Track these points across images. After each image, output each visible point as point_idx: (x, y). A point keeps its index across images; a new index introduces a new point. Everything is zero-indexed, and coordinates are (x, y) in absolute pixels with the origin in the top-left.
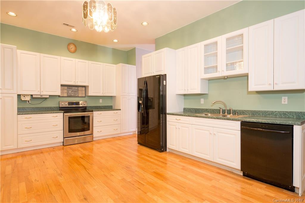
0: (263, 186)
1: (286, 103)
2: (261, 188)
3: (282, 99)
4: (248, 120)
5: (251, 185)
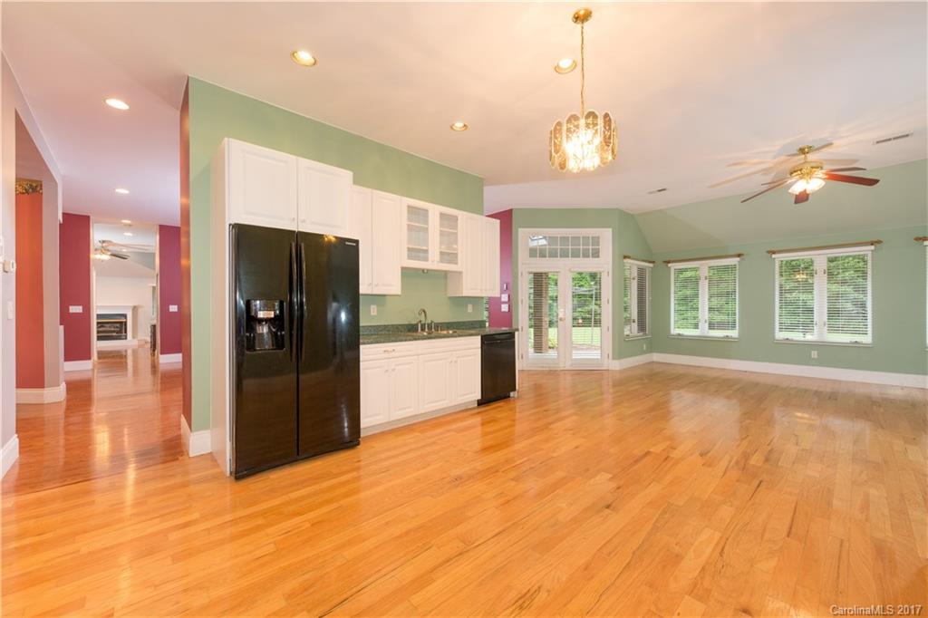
1: (471, 311)
3: (467, 307)
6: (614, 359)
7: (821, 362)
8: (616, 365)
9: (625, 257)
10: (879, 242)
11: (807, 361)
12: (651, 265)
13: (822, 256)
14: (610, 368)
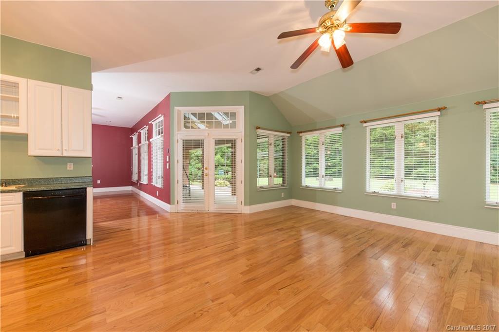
0: (58, 253)
1: (72, 169)
2: (56, 256)
3: (67, 166)
4: (31, 189)
5: (44, 259)
6: (245, 205)
7: (399, 213)
8: (247, 210)
9: (258, 128)
10: (444, 108)
11: (389, 211)
12: (289, 135)
13: (400, 123)
14: (243, 212)
